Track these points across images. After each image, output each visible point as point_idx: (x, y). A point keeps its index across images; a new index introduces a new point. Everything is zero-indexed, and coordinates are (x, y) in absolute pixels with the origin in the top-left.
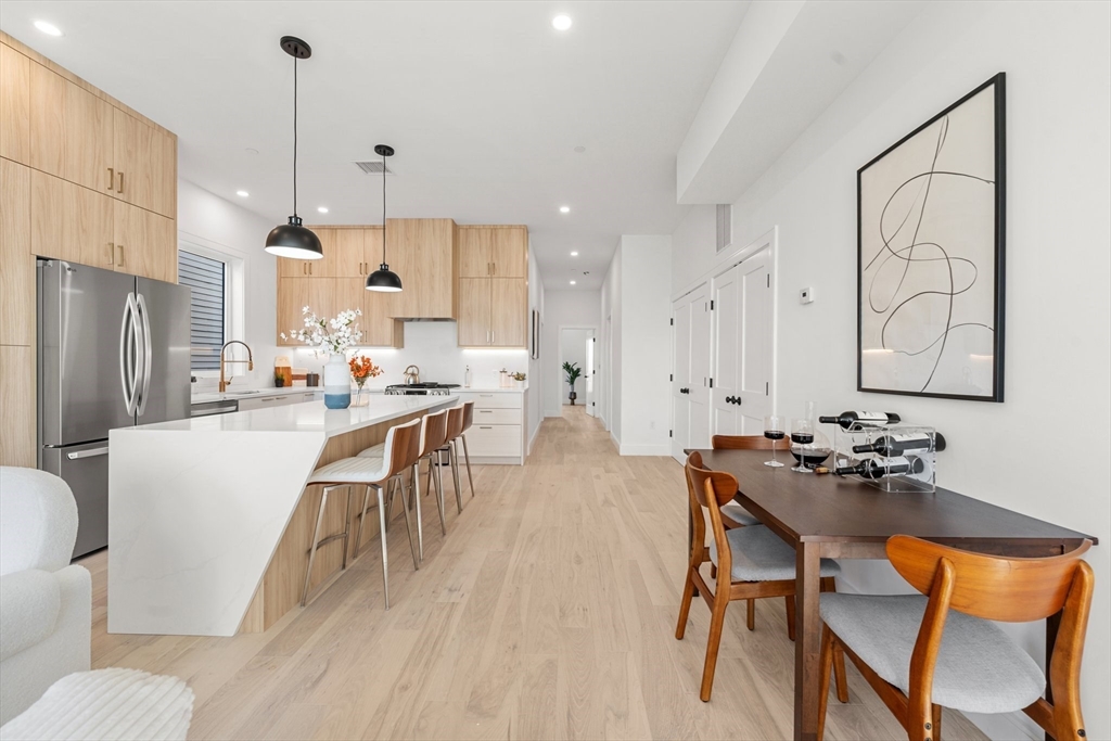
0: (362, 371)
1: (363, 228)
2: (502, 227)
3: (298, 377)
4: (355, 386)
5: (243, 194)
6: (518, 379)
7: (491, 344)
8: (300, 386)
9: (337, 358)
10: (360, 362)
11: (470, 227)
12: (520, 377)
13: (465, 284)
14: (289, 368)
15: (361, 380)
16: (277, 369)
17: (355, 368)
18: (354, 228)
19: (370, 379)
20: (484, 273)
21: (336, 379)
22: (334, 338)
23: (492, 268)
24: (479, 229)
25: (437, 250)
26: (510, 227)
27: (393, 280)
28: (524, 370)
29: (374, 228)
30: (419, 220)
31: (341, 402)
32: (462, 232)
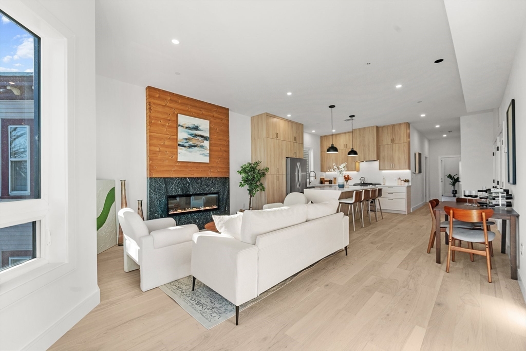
0: (347, 179)
1: (345, 133)
2: (397, 124)
3: (327, 181)
4: (345, 182)
5: (314, 131)
6: (405, 182)
7: (393, 169)
8: (327, 183)
9: (341, 175)
10: (346, 176)
11: (384, 127)
12: (407, 181)
13: (382, 148)
14: (324, 179)
15: (347, 181)
16: (321, 179)
17: (345, 178)
18: (343, 133)
19: (349, 181)
20: (390, 142)
21: (341, 180)
22: (340, 170)
23: (393, 141)
24: (386, 127)
25: (371, 138)
26: (400, 124)
27: (355, 153)
28: (409, 178)
29: (349, 132)
30: (364, 128)
31: (342, 186)
32: (380, 129)
